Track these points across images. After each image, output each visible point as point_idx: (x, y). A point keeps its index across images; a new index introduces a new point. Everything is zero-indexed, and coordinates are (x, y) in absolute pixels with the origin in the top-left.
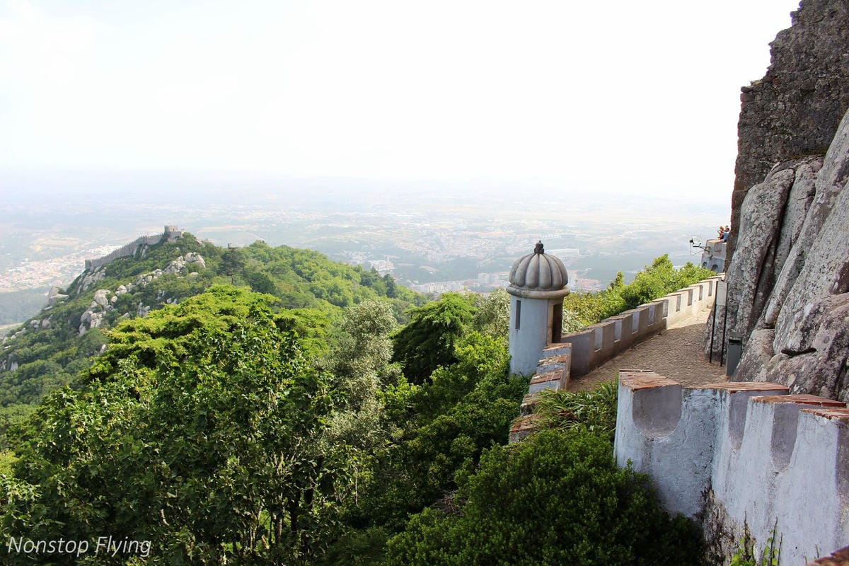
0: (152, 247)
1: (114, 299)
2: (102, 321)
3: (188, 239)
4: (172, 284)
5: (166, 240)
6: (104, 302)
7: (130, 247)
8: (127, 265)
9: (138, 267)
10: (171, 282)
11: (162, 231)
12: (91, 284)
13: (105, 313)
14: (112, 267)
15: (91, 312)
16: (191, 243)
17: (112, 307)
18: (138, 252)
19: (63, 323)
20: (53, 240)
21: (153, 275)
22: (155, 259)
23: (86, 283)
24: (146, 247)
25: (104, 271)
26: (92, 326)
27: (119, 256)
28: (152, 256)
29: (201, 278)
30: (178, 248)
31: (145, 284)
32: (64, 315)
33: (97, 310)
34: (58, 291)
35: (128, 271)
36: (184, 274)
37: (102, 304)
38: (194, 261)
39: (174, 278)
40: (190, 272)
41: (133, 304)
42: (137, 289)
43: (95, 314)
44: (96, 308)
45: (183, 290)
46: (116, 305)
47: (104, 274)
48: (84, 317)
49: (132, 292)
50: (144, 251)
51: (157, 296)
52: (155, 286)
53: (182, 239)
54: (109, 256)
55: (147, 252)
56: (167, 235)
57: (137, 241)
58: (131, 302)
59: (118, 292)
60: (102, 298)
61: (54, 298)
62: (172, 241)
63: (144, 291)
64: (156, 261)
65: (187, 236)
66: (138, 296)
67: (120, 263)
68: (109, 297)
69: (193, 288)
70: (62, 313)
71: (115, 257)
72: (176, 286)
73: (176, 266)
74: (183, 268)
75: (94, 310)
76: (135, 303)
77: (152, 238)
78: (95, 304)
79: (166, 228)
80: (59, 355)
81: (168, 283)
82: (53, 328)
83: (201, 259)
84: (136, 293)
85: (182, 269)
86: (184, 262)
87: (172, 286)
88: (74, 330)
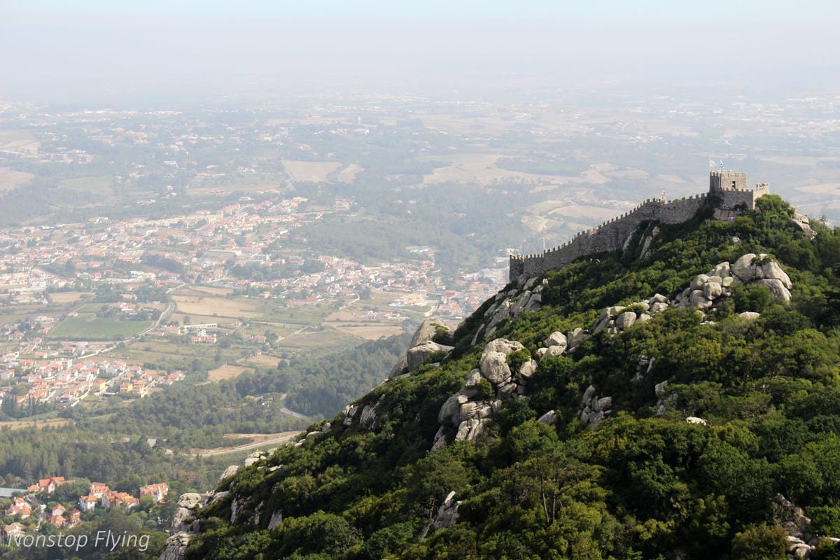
0: (671, 232)
1: (529, 368)
2: (486, 426)
3: (768, 215)
4: (678, 341)
5: (710, 214)
6: (501, 373)
7: (616, 228)
8: (598, 278)
9: (620, 283)
10: (680, 333)
11: (704, 189)
12: (505, 321)
13: (497, 403)
14: (560, 280)
15: (462, 399)
16: (778, 226)
17: (521, 390)
18: (635, 244)
19: (403, 420)
20: (581, 203)
21: (638, 311)
22: (669, 266)
23: (497, 319)
24: (656, 230)
25: (540, 288)
26: (460, 436)
27: (588, 250)
28: (663, 256)
29: (760, 330)
30: (736, 239)
31: (613, 333)
32: (408, 399)
33: (478, 395)
34: (433, 334)
35: (594, 295)
36: (718, 316)
37: (496, 378)
38: (758, 279)
39: (690, 323)
40: (739, 309)
41: (570, 385)
42: (590, 345)
43: (473, 404)
44: (478, 387)
45: (702, 359)
46: (529, 385)
47: (539, 298)
48: (446, 408)
49: (577, 355)
50: (647, 243)
51: (633, 374)
52: (633, 342)
53: (753, 214)
54: (565, 250)
55: (654, 245)
56: (715, 198)
57: (637, 213)
58: (568, 381)
59: (544, 350)
60: (496, 362)
61: (419, 352)
62: (723, 218)
63: (605, 354)
64: (670, 271)
65: (771, 204)
66: (587, 366)
67: (582, 270)
68: (515, 362)
69: (730, 356)
70: (404, 394)
71: (576, 254)
72: (686, 347)
73: (704, 290)
74: (723, 296)
75: (475, 392)
76: (576, 386)
77: (676, 206)
78: (477, 377)
79: (715, 180)
80: (367, 503)
81: (671, 336)
82: (377, 431)
83: (779, 274)
84: (586, 358)
85: (718, 299)
86: (729, 281)
87: (676, 347)
88: (420, 441)
